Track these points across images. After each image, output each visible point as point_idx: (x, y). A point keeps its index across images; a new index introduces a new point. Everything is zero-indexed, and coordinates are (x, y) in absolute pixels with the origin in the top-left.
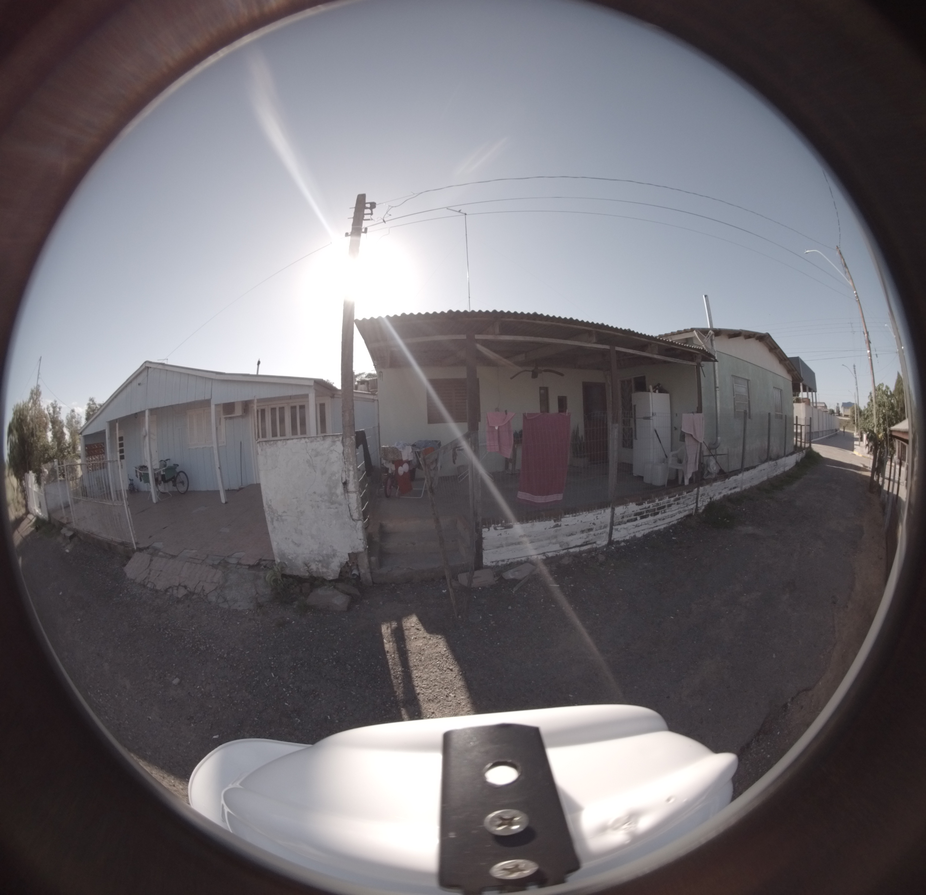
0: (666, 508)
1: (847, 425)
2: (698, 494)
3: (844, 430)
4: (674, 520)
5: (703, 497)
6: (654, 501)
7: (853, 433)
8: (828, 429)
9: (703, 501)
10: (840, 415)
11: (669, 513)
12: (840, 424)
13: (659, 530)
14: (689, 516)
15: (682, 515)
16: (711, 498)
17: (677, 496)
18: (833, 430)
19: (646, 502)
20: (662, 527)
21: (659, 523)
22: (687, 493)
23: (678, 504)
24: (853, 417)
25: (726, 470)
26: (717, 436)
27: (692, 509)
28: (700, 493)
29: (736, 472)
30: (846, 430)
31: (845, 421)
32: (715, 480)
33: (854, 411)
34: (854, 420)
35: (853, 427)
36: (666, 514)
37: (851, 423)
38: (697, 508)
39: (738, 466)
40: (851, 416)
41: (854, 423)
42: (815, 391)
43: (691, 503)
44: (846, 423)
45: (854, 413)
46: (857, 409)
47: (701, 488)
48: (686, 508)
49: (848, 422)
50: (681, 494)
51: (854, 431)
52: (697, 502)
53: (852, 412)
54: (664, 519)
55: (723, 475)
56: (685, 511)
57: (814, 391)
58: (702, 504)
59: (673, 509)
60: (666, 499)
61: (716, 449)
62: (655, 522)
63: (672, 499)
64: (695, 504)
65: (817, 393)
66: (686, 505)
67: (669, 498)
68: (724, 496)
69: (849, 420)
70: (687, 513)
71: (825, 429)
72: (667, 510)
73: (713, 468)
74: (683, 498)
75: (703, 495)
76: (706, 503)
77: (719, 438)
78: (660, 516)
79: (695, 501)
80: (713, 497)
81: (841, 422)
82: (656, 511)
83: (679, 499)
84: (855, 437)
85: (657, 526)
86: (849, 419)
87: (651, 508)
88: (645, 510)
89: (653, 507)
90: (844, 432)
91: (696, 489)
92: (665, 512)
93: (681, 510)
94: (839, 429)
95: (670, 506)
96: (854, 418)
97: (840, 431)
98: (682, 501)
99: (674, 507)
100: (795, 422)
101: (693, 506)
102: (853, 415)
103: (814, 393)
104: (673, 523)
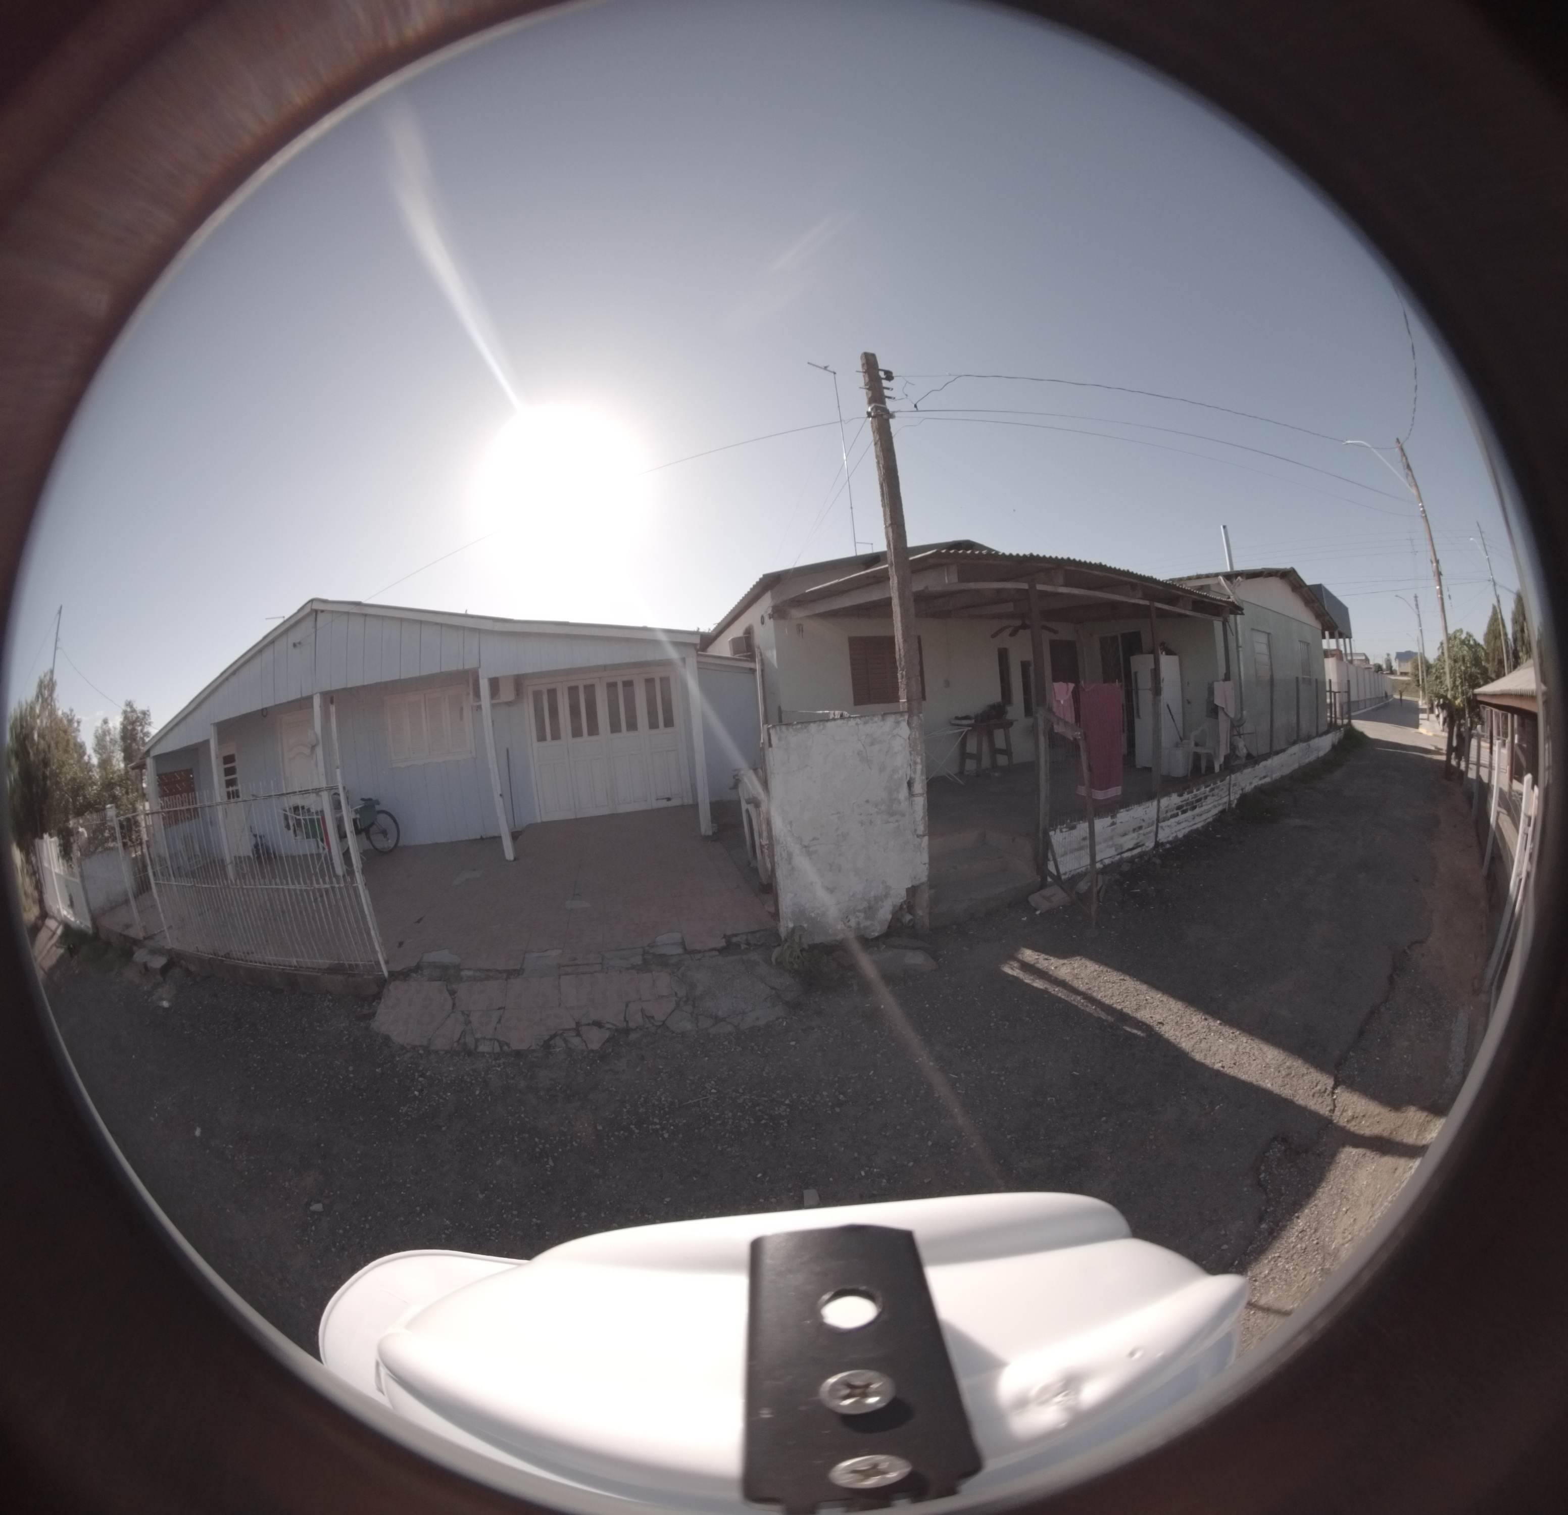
0: (1203, 801)
1: (1406, 687)
2: (1230, 784)
3: (1401, 697)
4: (1209, 817)
5: (1235, 787)
6: (1192, 792)
7: (1417, 702)
8: (1373, 696)
9: (1235, 793)
10: (1392, 672)
11: (1205, 808)
12: (1394, 688)
13: (1197, 829)
14: (1223, 812)
15: (1215, 811)
16: (1242, 790)
17: (1212, 786)
18: (1382, 697)
19: (1186, 793)
20: (1199, 825)
21: (1198, 819)
22: (1221, 781)
23: (1213, 795)
24: (1416, 676)
25: (1254, 754)
26: (1242, 710)
27: (1226, 803)
28: (1232, 782)
29: (1266, 757)
30: (1404, 697)
31: (1403, 682)
32: (1245, 766)
33: (1418, 665)
34: (1418, 681)
35: (1417, 691)
36: (1203, 809)
37: (1414, 685)
38: (1230, 802)
39: (1268, 751)
40: (1412, 675)
41: (1418, 685)
42: (1350, 637)
43: (1223, 796)
44: (1405, 686)
45: (1418, 669)
46: (1422, 663)
47: (1233, 776)
48: (1220, 802)
49: (1407, 684)
50: (1215, 783)
51: (1419, 697)
52: (1229, 794)
53: (1414, 668)
54: (1201, 815)
55: (1252, 760)
56: (1219, 805)
57: (1347, 637)
58: (1235, 797)
59: (1209, 802)
60: (1203, 790)
61: (1239, 726)
62: (1194, 818)
63: (1208, 789)
64: (1228, 797)
65: (1352, 639)
66: (1219, 798)
67: (1206, 787)
68: (1255, 787)
69: (1409, 680)
70: (1220, 808)
71: (1368, 696)
72: (1204, 804)
73: (1242, 751)
74: (1218, 787)
75: (1235, 785)
76: (1238, 796)
77: (1245, 712)
78: (1197, 811)
79: (1227, 793)
80: (1245, 788)
81: (1395, 685)
82: (1194, 805)
83: (1212, 790)
84: (1420, 707)
85: (1195, 824)
86: (1409, 678)
87: (1190, 800)
88: (1185, 802)
89: (1192, 798)
90: (1401, 700)
91: (1228, 777)
92: (1202, 806)
93: (1215, 803)
94: (1392, 696)
95: (1206, 797)
96: (1419, 677)
97: (1395, 699)
98: (1216, 791)
99: (1210, 800)
100: (1328, 689)
101: (1226, 799)
102: (1417, 673)
103: (1347, 640)
104: (1209, 820)
